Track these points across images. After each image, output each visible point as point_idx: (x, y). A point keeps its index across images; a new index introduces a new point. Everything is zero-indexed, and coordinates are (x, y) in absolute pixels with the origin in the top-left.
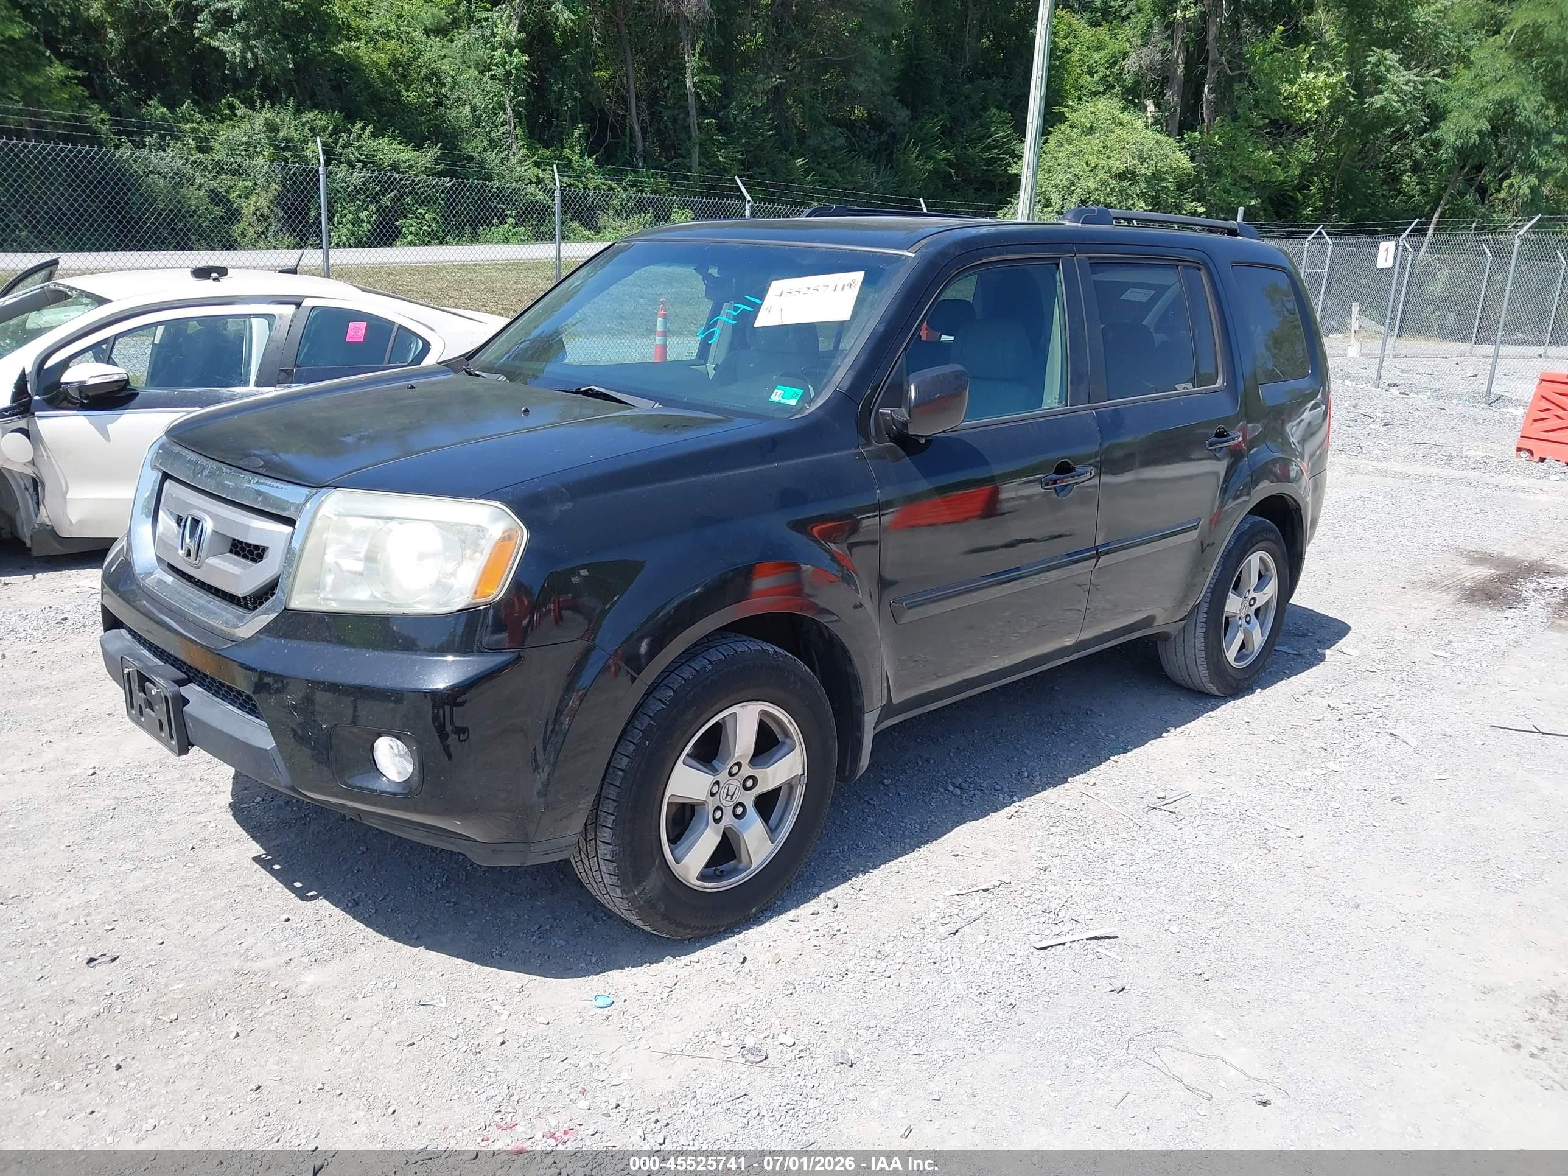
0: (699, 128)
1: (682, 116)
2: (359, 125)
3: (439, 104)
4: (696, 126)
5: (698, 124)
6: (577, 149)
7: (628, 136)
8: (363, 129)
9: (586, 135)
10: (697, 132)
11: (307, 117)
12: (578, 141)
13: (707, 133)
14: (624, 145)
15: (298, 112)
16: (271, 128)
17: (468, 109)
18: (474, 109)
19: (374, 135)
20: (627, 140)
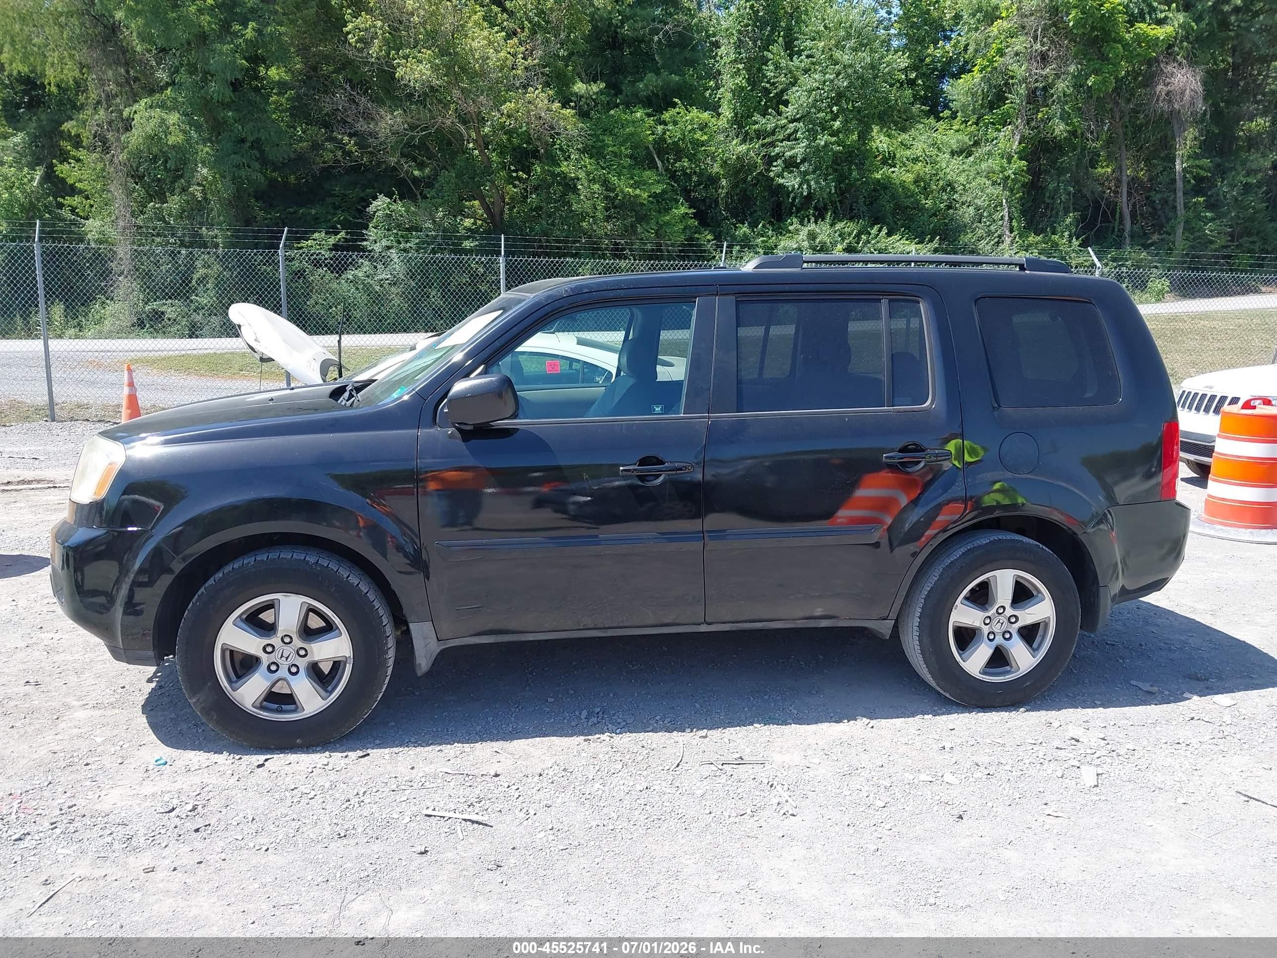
0: (1185, 207)
1: (1172, 198)
2: (876, 227)
3: (949, 207)
4: (1182, 206)
5: (1184, 204)
6: (1066, 234)
7: (1118, 220)
8: (880, 231)
9: (1077, 221)
10: (1183, 211)
11: (839, 226)
12: (1067, 227)
13: (1195, 211)
14: (1114, 228)
15: (832, 225)
16: (812, 236)
17: (971, 210)
18: (978, 209)
19: (889, 234)
20: (1117, 223)
